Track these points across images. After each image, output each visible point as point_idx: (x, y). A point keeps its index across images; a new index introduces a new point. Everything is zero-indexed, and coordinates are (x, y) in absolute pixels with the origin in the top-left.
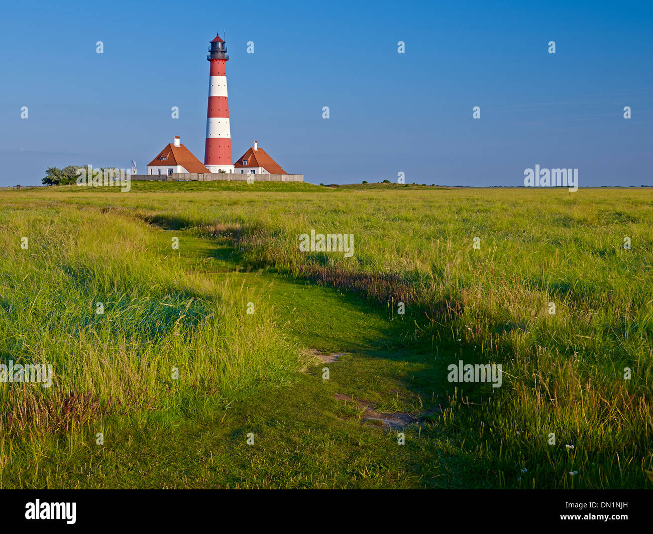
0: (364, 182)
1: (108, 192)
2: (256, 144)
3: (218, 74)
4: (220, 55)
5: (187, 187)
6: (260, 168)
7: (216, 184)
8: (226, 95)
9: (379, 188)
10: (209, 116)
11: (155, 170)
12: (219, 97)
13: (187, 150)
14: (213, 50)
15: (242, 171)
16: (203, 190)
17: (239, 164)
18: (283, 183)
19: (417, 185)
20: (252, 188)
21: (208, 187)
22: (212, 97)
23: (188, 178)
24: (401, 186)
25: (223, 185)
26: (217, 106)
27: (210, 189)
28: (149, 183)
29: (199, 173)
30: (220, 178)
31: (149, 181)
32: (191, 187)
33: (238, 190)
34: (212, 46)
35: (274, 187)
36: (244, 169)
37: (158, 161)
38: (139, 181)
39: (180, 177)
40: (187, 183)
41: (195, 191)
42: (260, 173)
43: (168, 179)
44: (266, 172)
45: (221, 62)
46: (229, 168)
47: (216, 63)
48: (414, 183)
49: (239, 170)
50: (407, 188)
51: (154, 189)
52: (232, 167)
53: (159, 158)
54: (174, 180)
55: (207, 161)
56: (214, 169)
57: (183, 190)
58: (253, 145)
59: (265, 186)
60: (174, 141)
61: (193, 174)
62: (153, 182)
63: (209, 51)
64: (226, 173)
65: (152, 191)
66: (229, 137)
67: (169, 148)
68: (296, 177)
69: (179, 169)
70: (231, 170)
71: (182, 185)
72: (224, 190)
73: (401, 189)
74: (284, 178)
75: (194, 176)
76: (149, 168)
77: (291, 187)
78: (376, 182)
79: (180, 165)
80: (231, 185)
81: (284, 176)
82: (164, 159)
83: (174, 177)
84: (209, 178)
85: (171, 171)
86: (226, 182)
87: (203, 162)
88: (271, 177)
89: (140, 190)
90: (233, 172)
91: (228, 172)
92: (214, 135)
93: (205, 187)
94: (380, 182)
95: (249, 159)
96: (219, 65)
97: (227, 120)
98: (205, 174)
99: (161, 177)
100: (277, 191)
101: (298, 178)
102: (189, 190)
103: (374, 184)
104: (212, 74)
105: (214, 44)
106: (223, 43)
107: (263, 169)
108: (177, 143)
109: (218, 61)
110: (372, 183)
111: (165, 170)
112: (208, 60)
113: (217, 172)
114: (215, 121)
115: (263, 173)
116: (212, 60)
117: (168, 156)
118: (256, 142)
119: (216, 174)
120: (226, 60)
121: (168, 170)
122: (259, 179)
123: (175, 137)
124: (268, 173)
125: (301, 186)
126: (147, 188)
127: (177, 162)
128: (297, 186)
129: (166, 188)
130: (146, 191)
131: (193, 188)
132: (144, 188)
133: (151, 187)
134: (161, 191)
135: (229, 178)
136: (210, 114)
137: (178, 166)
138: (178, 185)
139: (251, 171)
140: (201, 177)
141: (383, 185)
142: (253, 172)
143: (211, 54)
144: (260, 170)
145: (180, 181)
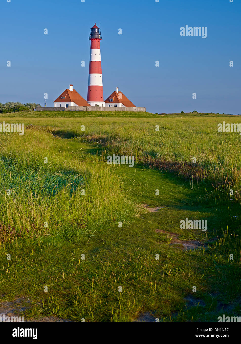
0: (182, 112)
1: (31, 117)
2: (118, 89)
3: (96, 48)
4: (96, 36)
5: (77, 115)
6: (120, 103)
7: (94, 113)
8: (100, 60)
9: (191, 116)
10: (90, 72)
11: (58, 105)
12: (96, 61)
13: (77, 92)
14: (93, 34)
15: (110, 105)
16: (86, 116)
17: (107, 101)
18: (133, 112)
19: (214, 114)
20: (115, 115)
21: (89, 115)
22: (92, 61)
23: (77, 109)
24: (204, 115)
25: (98, 113)
26: (95, 66)
27: (90, 116)
28: (54, 112)
29: (84, 107)
30: (96, 109)
31: (55, 111)
32: (79, 114)
33: (107, 116)
34: (92, 31)
35: (128, 115)
36: (111, 104)
37: (60, 99)
38: (49, 111)
39: (73, 108)
40: (77, 112)
41: (81, 117)
42: (120, 106)
43: (66, 110)
44: (124, 106)
45: (97, 41)
46: (101, 104)
47: (94, 41)
48: (212, 113)
49: (108, 105)
50: (208, 115)
51: (57, 116)
52: (103, 103)
53: (60, 97)
54: (69, 110)
55: (89, 99)
56: (93, 104)
57: (75, 116)
58: (116, 90)
59: (123, 114)
60: (69, 87)
61: (80, 107)
62: (57, 111)
63: (90, 34)
64: (100, 106)
65: (56, 117)
66: (102, 85)
67: (67, 91)
68: (141, 109)
69: (72, 104)
70: (103, 105)
71: (74, 114)
72: (99, 117)
73: (204, 116)
74: (134, 109)
75: (81, 108)
76: (55, 103)
77: (139, 115)
78: (189, 112)
79: (73, 101)
80: (103, 114)
81: (134, 108)
82: (63, 98)
83: (69, 109)
84: (90, 110)
85: (67, 105)
86: (100, 112)
87: (86, 100)
88: (126, 109)
89: (49, 116)
90: (104, 106)
91: (101, 106)
92: (93, 84)
93: (87, 115)
94: (191, 112)
95: (113, 98)
96: (96, 42)
97: (101, 75)
98: (88, 107)
99: (62, 109)
100: (130, 117)
101: (143, 110)
102: (78, 116)
103: (188, 113)
104: (92, 47)
105: (93, 29)
106: (98, 29)
107: (122, 104)
108: (71, 88)
109: (96, 40)
110: (187, 113)
111: (64, 105)
112: (90, 39)
113: (95, 106)
114: (93, 75)
115: (122, 106)
116: (91, 39)
117: (66, 96)
118: (118, 88)
119: (94, 107)
120: (100, 39)
121: (66, 104)
122: (119, 110)
123: (70, 85)
124: (125, 106)
125: (144, 114)
126: (54, 115)
127: (71, 100)
128: (142, 114)
129: (64, 115)
130: (53, 117)
131: (80, 115)
132: (52, 115)
133: (56, 114)
134: (62, 117)
135: (102, 109)
136: (91, 71)
137: (72, 102)
138: (72, 113)
139: (115, 105)
140: (85, 109)
141: (193, 114)
142: (116, 106)
143: (91, 36)
144: (120, 105)
145: (73, 111)
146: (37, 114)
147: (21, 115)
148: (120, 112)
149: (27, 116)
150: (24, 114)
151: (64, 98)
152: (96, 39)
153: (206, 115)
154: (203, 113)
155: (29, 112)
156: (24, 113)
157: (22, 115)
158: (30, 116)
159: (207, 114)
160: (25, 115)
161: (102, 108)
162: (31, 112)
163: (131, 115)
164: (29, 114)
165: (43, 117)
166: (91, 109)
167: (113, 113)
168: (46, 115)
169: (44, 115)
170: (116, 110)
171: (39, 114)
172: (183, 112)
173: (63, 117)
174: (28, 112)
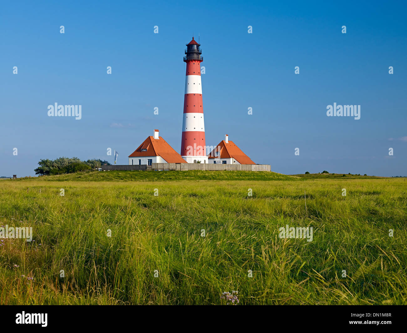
0: (307, 173)
2: (227, 137)
3: (194, 73)
4: (195, 56)
5: (166, 176)
6: (231, 159)
7: (193, 173)
8: (201, 92)
9: (321, 178)
10: (186, 111)
11: (136, 161)
12: (194, 94)
13: (165, 142)
14: (189, 52)
15: (215, 162)
16: (181, 179)
18: (253, 173)
19: (353, 175)
20: (226, 177)
21: (186, 176)
22: (188, 95)
23: (166, 167)
24: (339, 176)
25: (199, 174)
26: (194, 102)
27: (188, 178)
28: (130, 172)
29: (176, 164)
30: (195, 168)
31: (130, 171)
32: (169, 176)
33: (214, 179)
34: (188, 48)
35: (246, 176)
36: (216, 160)
37: (139, 152)
38: (121, 170)
39: (159, 167)
40: (166, 172)
41: (173, 180)
42: (231, 163)
43: (148, 168)
44: (237, 163)
45: (196, 63)
46: (203, 159)
47: (192, 63)
48: (349, 174)
49: (212, 160)
50: (345, 177)
51: (135, 178)
52: (206, 158)
53: (139, 150)
54: (153, 169)
55: (183, 153)
56: (190, 159)
57: (162, 179)
58: (225, 138)
59: (237, 176)
60: (153, 134)
61: (171, 164)
62: (134, 171)
63: (186, 53)
64: (202, 163)
65: (133, 179)
66: (203, 130)
67: (149, 140)
68: (264, 167)
69: (158, 160)
70: (205, 161)
71: (161, 175)
72: (201, 179)
73: (339, 178)
74: (254, 168)
75: (173, 166)
76: (131, 159)
79: (159, 155)
80: (207, 175)
81: (253, 166)
83: (154, 167)
85: (150, 161)
86: (202, 172)
88: (241, 168)
89: (122, 179)
90: (207, 162)
91: (202, 162)
92: (191, 128)
93: (183, 176)
94: (321, 173)
95: (221, 151)
96: (195, 65)
97: (202, 115)
98: (182, 164)
99: (141, 167)
100: (249, 179)
101: (266, 168)
102: (167, 179)
103: (316, 174)
104: (188, 73)
105: (190, 46)
106: (198, 46)
107: (234, 160)
108: (156, 135)
109: (194, 62)
110: (314, 173)
111: (145, 161)
112: (185, 61)
113: (193, 162)
114: (190, 115)
115: (234, 163)
116: (188, 61)
117: (148, 148)
118: (227, 135)
119: (192, 164)
120: (201, 61)
121: (147, 160)
122: (231, 169)
123: (154, 131)
124: (239, 163)
125: (271, 175)
126: (128, 177)
127: (157, 154)
128: (266, 175)
129: (146, 178)
130: (127, 180)
131: (171, 177)
132: (125, 177)
133: (132, 176)
134: (141, 180)
135: (204, 168)
136: (186, 109)
137: (157, 157)
138: (157, 174)
139: (223, 161)
140: (178, 167)
141: (324, 175)
142: (225, 162)
143: (187, 55)
144: (231, 161)
145: (159, 170)
146: (103, 176)
147: (77, 178)
148: (233, 172)
149: (87, 180)
150: (82, 176)
151: (145, 150)
152: (195, 60)
153: (342, 176)
154: (338, 174)
155: (91, 173)
156: (82, 174)
157: (80, 177)
158: (91, 178)
159: (344, 175)
160: (84, 177)
161: (204, 166)
162: (93, 173)
163: (251, 176)
164: (90, 176)
165: (111, 180)
166: (187, 168)
167: (223, 174)
168: (117, 177)
169: (114, 177)
170: (227, 169)
171: (106, 176)
172: (309, 173)
173: (144, 180)
174: (89, 172)
